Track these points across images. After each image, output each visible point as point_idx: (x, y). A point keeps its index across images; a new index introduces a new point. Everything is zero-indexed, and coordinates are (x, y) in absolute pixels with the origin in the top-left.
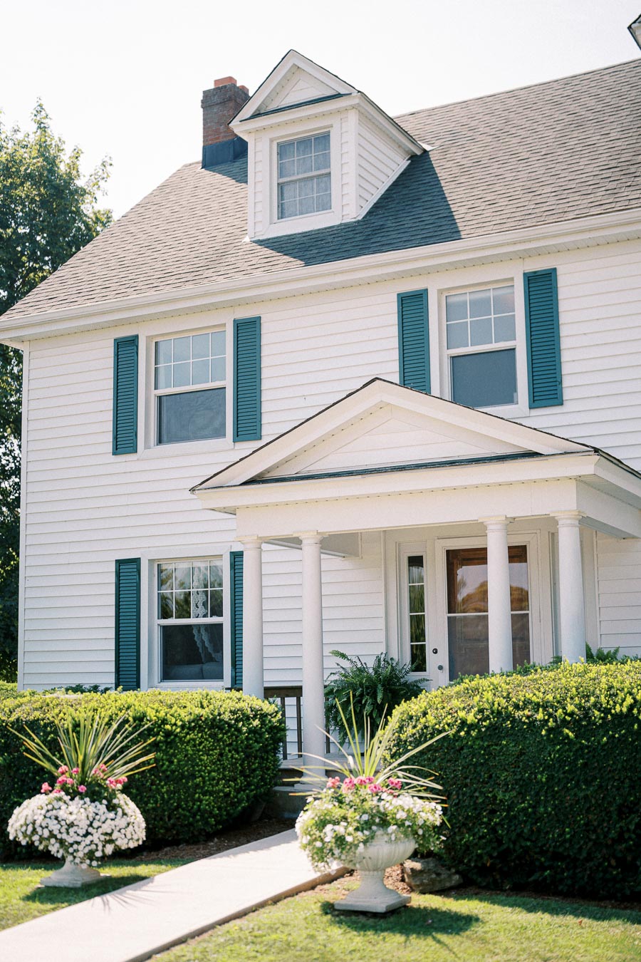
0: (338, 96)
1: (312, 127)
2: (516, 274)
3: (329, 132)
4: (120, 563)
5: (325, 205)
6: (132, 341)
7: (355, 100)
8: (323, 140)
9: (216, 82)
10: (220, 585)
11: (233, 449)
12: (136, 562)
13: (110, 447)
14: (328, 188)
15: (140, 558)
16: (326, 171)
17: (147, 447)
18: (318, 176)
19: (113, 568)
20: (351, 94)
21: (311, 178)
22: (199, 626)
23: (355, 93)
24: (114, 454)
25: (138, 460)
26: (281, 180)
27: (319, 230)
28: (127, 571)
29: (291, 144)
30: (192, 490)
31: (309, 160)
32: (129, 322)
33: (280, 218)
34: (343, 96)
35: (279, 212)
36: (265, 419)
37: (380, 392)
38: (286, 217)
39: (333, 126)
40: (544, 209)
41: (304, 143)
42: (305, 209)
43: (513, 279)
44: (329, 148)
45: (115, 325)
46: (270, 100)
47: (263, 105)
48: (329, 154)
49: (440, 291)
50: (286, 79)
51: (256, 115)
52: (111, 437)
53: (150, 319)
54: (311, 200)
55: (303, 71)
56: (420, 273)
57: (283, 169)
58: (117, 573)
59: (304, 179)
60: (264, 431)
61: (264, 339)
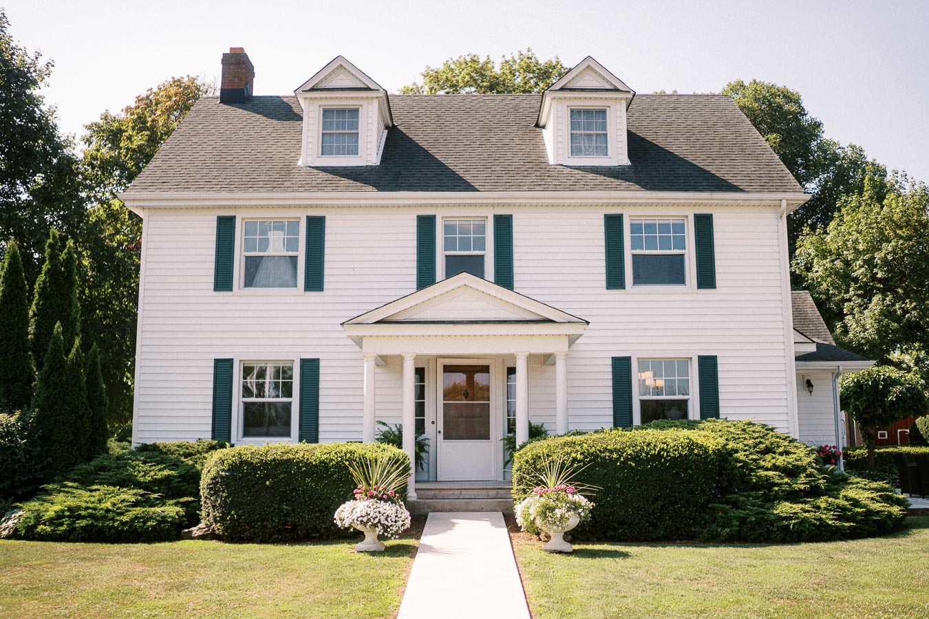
0: (368, 89)
1: (347, 104)
2: (490, 214)
3: (358, 109)
4: (217, 361)
5: (355, 151)
6: (231, 220)
7: (381, 94)
8: (354, 112)
9: (231, 49)
10: (291, 377)
11: (304, 296)
12: (231, 360)
13: (212, 286)
14: (357, 141)
15: (233, 359)
16: (356, 131)
17: (239, 289)
18: (347, 133)
19: (212, 364)
20: (378, 90)
21: (344, 134)
22: (270, 404)
23: (381, 90)
24: (215, 290)
25: (233, 296)
26: (325, 132)
27: (352, 167)
28: (223, 368)
29: (332, 111)
30: (342, 324)
31: (344, 123)
32: (230, 207)
33: (322, 154)
34: (373, 90)
35: (322, 151)
36: (326, 279)
37: (465, 278)
38: (326, 154)
39: (362, 106)
40: (504, 181)
41: (341, 112)
42: (340, 151)
43: (487, 217)
44: (358, 118)
45: (219, 207)
46: (321, 81)
47: (317, 84)
48: (358, 122)
49: (442, 217)
50: (333, 71)
51: (312, 90)
52: (212, 279)
53: (246, 207)
54: (344, 147)
55: (345, 69)
56: (432, 205)
57: (325, 125)
58: (216, 367)
59: (339, 133)
60: (326, 286)
61: (328, 230)
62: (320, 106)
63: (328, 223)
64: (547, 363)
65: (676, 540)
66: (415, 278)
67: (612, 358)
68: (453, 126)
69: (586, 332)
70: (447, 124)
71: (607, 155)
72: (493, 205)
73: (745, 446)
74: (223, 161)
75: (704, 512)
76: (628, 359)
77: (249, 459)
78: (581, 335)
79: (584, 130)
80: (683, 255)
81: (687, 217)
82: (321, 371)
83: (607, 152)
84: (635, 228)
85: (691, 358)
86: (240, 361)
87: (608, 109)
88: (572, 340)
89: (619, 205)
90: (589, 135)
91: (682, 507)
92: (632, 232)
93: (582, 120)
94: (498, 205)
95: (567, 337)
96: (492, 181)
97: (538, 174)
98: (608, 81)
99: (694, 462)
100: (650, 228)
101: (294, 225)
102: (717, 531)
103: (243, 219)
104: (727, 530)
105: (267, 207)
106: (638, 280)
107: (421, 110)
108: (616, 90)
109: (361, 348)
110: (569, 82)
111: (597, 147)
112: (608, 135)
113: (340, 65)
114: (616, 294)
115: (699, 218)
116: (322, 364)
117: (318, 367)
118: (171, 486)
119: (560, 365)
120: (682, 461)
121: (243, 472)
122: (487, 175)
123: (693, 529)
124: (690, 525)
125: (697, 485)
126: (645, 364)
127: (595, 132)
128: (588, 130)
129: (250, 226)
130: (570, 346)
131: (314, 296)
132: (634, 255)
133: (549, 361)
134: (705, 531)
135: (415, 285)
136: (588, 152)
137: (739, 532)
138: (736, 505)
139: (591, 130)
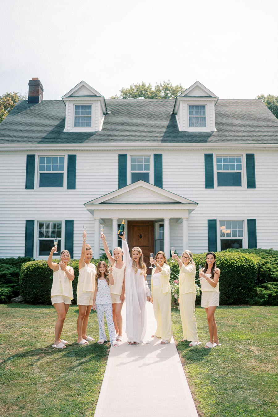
0: (95, 96)
1: (86, 103)
2: (152, 154)
3: (91, 105)
4: (27, 221)
6: (33, 156)
7: (102, 99)
8: (89, 107)
9: (33, 78)
10: (60, 228)
11: (67, 191)
12: (33, 221)
13: (24, 187)
14: (91, 120)
16: (90, 116)
17: (37, 188)
18: (87, 117)
19: (25, 222)
20: (100, 97)
21: (85, 117)
23: (102, 97)
24: (26, 189)
25: (34, 191)
26: (76, 116)
27: (88, 132)
28: (30, 224)
29: (79, 106)
30: (84, 204)
31: (85, 112)
32: (32, 150)
33: (75, 126)
34: (98, 97)
35: (75, 125)
36: (77, 184)
37: (141, 183)
38: (76, 126)
39: (93, 104)
40: (159, 138)
41: (83, 107)
42: (83, 125)
43: (150, 155)
44: (91, 109)
45: (27, 151)
46: (74, 93)
47: (72, 94)
48: (91, 111)
49: (130, 155)
50: (80, 88)
51: (70, 96)
52: (25, 184)
53: (40, 150)
54: (85, 123)
55: (85, 87)
56: (125, 150)
57: (76, 113)
58: (26, 224)
59: (83, 117)
60: (77, 187)
61: (77, 161)
62: (74, 104)
63: (77, 158)
64: (178, 222)
65: (239, 304)
66: (117, 183)
67: (208, 220)
68: (134, 113)
69: (197, 208)
70: (132, 112)
71: (205, 127)
72: (153, 150)
73: (271, 261)
74: (29, 129)
75: (252, 291)
76: (215, 221)
77: (42, 267)
78: (194, 210)
79: (195, 115)
80: (240, 173)
81: (242, 155)
82: (75, 226)
83: (205, 125)
84: (219, 161)
85: (244, 220)
86: (38, 221)
87: (206, 106)
88: (190, 211)
89: (211, 150)
90: (197, 118)
91: (242, 289)
92: (217, 162)
93: (194, 110)
94: (156, 150)
95: (188, 211)
96: (153, 138)
97: (174, 135)
98: (206, 93)
99: (248, 268)
100: (225, 160)
101: (62, 159)
102: (258, 300)
103: (38, 156)
104: (263, 300)
105: (50, 150)
106: (220, 184)
107: (120, 106)
108: (210, 97)
109: (93, 215)
110: (188, 93)
111: (201, 123)
112: (206, 118)
113: (83, 86)
114: (210, 191)
115: (248, 155)
116: (75, 222)
117: (73, 224)
118: (6, 278)
119: (185, 223)
120: (242, 268)
121: (39, 272)
122: (151, 136)
123: (247, 299)
124: (245, 298)
125: (249, 279)
126: (222, 223)
127: (200, 116)
128: (197, 115)
129: (42, 160)
130: (189, 214)
131: (71, 192)
132: (218, 173)
133: (180, 221)
134: (252, 300)
135: (117, 186)
136: (196, 125)
137: (268, 301)
138: (266, 288)
139: (198, 115)
